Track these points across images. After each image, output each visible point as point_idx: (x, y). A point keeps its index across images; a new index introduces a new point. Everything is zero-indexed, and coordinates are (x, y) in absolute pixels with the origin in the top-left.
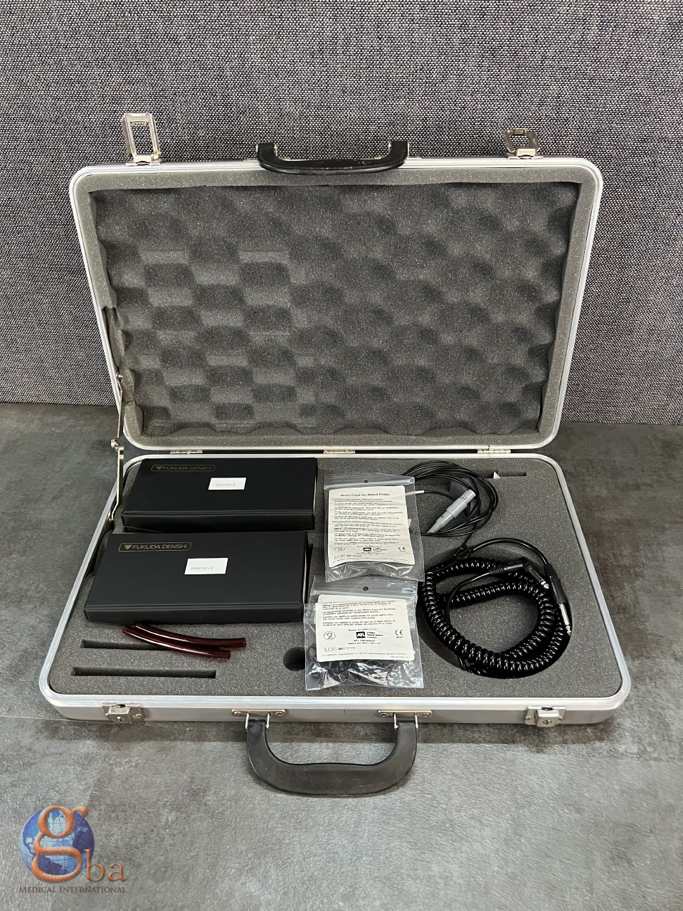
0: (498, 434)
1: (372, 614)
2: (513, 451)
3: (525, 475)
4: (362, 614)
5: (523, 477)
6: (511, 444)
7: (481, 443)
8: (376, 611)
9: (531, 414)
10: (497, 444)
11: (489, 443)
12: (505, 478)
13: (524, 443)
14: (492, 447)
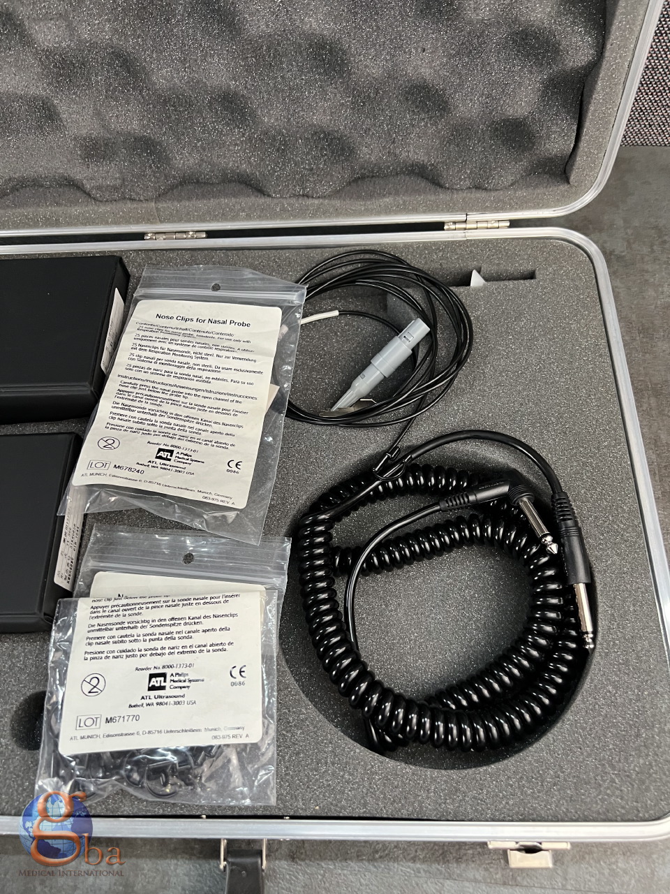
0: (486, 189)
1: (188, 628)
2: (514, 224)
3: (532, 276)
4: (167, 629)
5: (527, 282)
6: (512, 208)
7: (450, 209)
8: (195, 620)
9: (556, 142)
10: (484, 210)
11: (466, 208)
12: (494, 285)
13: (537, 206)
14: (473, 217)
